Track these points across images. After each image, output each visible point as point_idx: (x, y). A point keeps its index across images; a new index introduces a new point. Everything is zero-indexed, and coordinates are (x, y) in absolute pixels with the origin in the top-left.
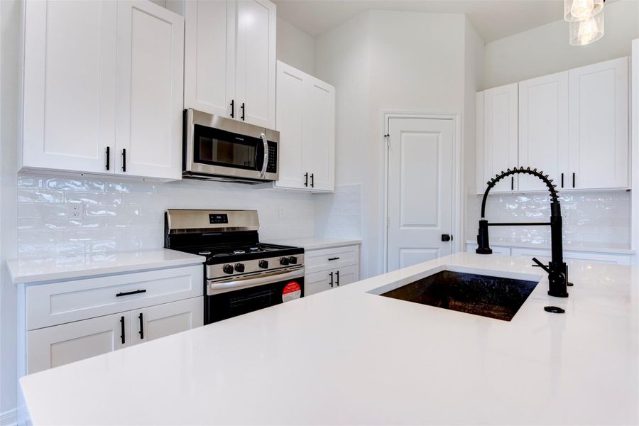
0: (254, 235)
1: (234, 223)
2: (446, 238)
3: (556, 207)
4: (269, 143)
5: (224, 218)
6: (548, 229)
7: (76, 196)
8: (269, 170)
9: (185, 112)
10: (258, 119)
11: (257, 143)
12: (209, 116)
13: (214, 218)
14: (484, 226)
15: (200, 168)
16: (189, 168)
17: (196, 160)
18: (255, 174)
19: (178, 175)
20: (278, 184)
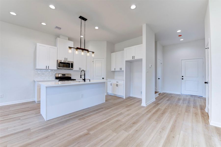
0: (71, 78)
1: (66, 76)
2: (103, 78)
3: (85, 74)
4: (71, 63)
5: (65, 75)
6: (84, 76)
7: (42, 72)
8: (71, 68)
9: (57, 60)
10: (69, 60)
11: (69, 64)
12: (61, 61)
13: (63, 75)
14: (81, 75)
15: (59, 68)
16: (58, 68)
17: (59, 67)
18: (69, 68)
19: (56, 69)
20: (74, 70)
